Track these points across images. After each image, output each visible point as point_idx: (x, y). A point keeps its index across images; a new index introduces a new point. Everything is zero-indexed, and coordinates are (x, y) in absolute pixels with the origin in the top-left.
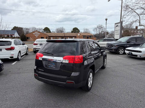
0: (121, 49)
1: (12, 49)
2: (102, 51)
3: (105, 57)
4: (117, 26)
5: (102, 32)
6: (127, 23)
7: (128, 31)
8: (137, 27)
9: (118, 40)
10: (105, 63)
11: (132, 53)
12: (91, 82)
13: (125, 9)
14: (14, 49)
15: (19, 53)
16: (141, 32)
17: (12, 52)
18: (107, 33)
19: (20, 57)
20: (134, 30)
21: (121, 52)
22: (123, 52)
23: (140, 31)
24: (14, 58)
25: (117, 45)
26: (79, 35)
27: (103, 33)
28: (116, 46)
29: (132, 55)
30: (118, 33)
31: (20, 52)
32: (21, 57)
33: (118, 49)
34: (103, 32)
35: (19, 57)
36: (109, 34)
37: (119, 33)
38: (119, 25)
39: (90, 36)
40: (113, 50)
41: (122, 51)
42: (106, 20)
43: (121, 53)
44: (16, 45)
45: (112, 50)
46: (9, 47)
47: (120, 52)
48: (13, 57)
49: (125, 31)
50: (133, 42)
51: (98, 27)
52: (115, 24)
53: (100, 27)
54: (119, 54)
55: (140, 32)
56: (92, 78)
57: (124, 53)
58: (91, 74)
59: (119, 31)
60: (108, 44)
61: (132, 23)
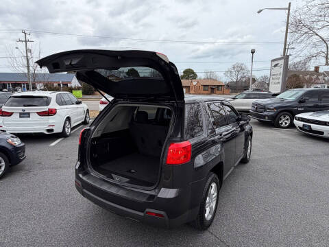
0: (285, 117)
1: (51, 113)
2: (242, 122)
3: (250, 137)
4: (276, 65)
5: (242, 77)
6: (298, 60)
7: (298, 76)
8: (317, 68)
9: (278, 97)
10: (249, 151)
11: (310, 126)
12: (214, 205)
13: (294, 29)
14: (55, 113)
15: (67, 122)
16: (326, 78)
17: (50, 120)
18: (254, 80)
19: (68, 131)
20: (311, 73)
21: (285, 122)
22: (288, 122)
23: (325, 76)
24: (55, 132)
25: (276, 108)
26: (195, 83)
27: (244, 80)
28: (273, 109)
29: (311, 130)
30: (277, 81)
31: (68, 119)
32: (72, 129)
33: (277, 116)
34: (245, 77)
35: (66, 129)
36: (256, 82)
37: (280, 81)
38: (282, 62)
39: (218, 86)
40: (267, 118)
41: (287, 119)
42: (253, 52)
43: (284, 125)
44: (59, 105)
45: (265, 118)
46: (45, 109)
47: (282, 123)
48: (52, 130)
49: (292, 75)
50: (312, 102)
51: (234, 68)
52: (273, 61)
53: (239, 68)
54: (278, 126)
55: (324, 79)
56: (216, 194)
57: (292, 126)
58: (214, 185)
59: (281, 77)
60: (256, 105)
61: (309, 59)
